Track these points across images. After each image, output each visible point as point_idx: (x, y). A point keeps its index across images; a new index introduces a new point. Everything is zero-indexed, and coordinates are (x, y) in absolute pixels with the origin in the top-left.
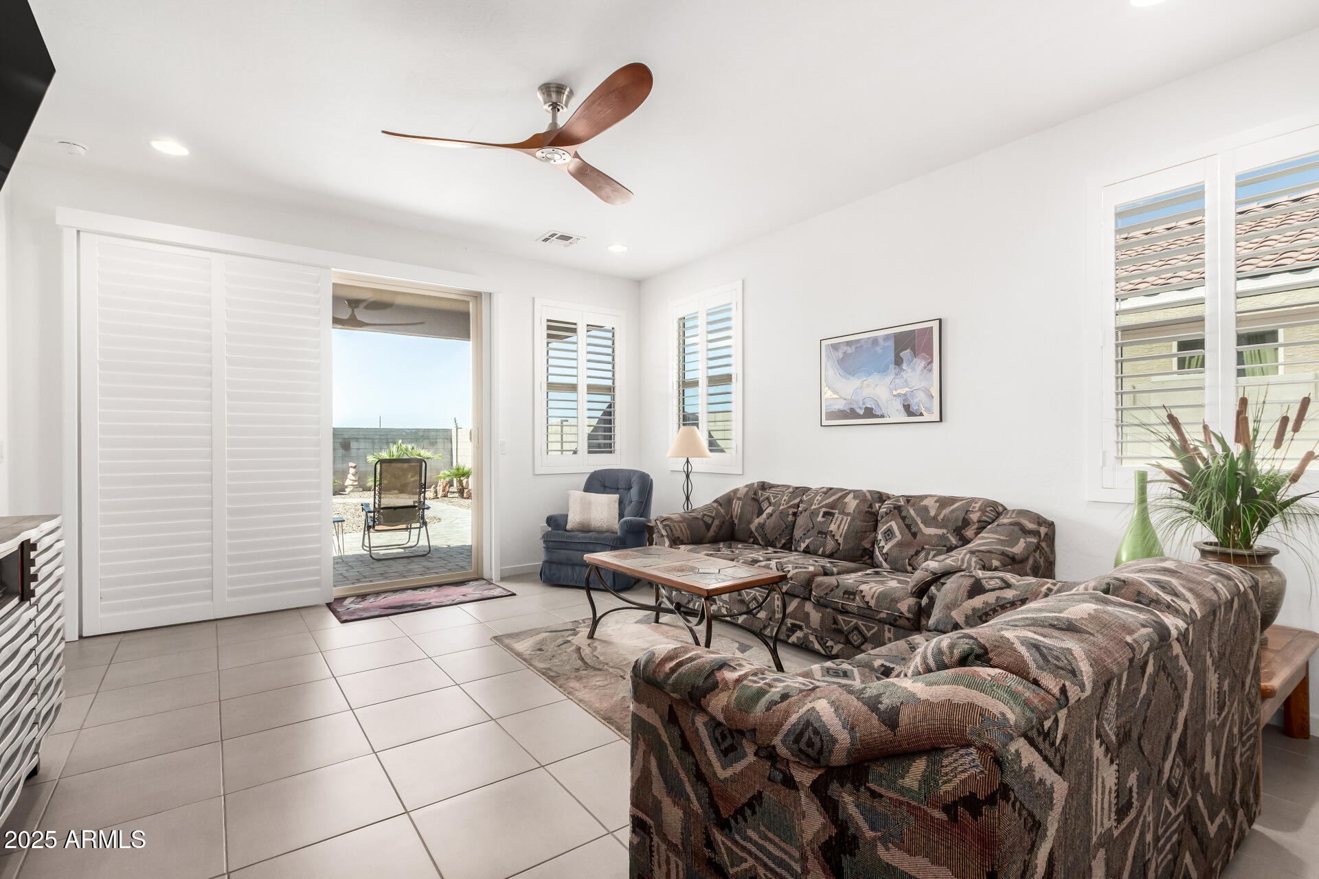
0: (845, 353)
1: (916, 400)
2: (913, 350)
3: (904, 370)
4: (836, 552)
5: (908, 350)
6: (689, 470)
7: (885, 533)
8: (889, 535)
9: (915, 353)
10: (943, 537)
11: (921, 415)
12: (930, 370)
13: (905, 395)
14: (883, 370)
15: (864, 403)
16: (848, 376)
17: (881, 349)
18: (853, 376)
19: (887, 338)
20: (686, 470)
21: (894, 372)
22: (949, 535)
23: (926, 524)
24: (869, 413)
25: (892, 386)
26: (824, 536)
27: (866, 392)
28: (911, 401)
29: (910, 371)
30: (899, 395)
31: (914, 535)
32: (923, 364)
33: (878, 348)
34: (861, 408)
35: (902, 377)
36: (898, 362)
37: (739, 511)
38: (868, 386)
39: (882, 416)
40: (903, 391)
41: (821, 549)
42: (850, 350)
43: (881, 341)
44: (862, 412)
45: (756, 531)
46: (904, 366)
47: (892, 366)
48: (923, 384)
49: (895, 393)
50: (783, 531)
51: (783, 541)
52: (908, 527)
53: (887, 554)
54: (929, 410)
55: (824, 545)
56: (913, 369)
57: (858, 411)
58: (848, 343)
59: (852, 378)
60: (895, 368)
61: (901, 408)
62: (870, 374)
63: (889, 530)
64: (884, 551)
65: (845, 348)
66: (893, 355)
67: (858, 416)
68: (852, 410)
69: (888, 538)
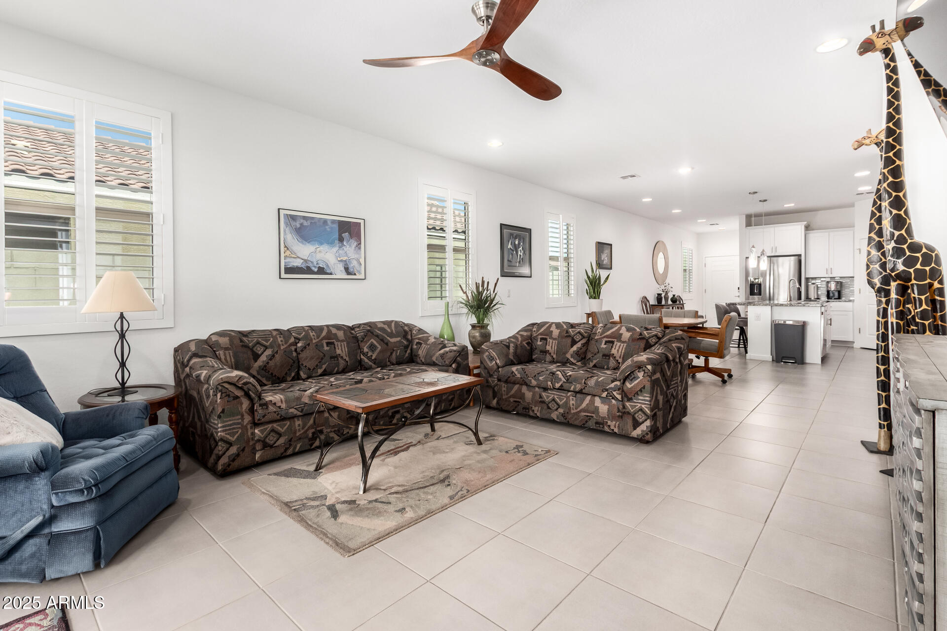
0: (301, 224)
1: (352, 265)
2: (350, 234)
3: (345, 246)
4: (346, 367)
5: (347, 234)
6: (125, 328)
7: (370, 347)
8: (373, 348)
9: (351, 237)
10: (400, 342)
11: (355, 274)
12: (360, 248)
13: (345, 261)
14: (331, 243)
15: (317, 264)
16: (304, 242)
17: (329, 228)
18: (308, 243)
19: (333, 222)
20: (119, 329)
21: (338, 245)
22: (402, 340)
23: (391, 337)
24: (321, 271)
25: (337, 254)
26: (336, 359)
27: (319, 256)
28: (349, 265)
29: (348, 246)
30: (341, 261)
31: (387, 344)
32: (355, 244)
33: (327, 227)
34: (315, 267)
35: (343, 249)
36: (341, 240)
37: (233, 360)
38: (320, 252)
39: (331, 274)
40: (345, 258)
41: (336, 369)
42: (305, 223)
43: (329, 223)
44: (316, 270)
45: (258, 374)
46: (345, 243)
47: (337, 241)
48: (356, 256)
49: (339, 259)
50: (291, 366)
51: (293, 374)
52: (382, 340)
53: (375, 359)
54: (360, 273)
55: (338, 365)
56: (350, 246)
57: (313, 268)
58: (304, 218)
59: (308, 244)
60: (339, 243)
61: (343, 269)
62: (321, 244)
63: (372, 345)
64: (373, 358)
65: (302, 221)
66: (338, 234)
67: (313, 273)
68: (308, 268)
69: (373, 350)
